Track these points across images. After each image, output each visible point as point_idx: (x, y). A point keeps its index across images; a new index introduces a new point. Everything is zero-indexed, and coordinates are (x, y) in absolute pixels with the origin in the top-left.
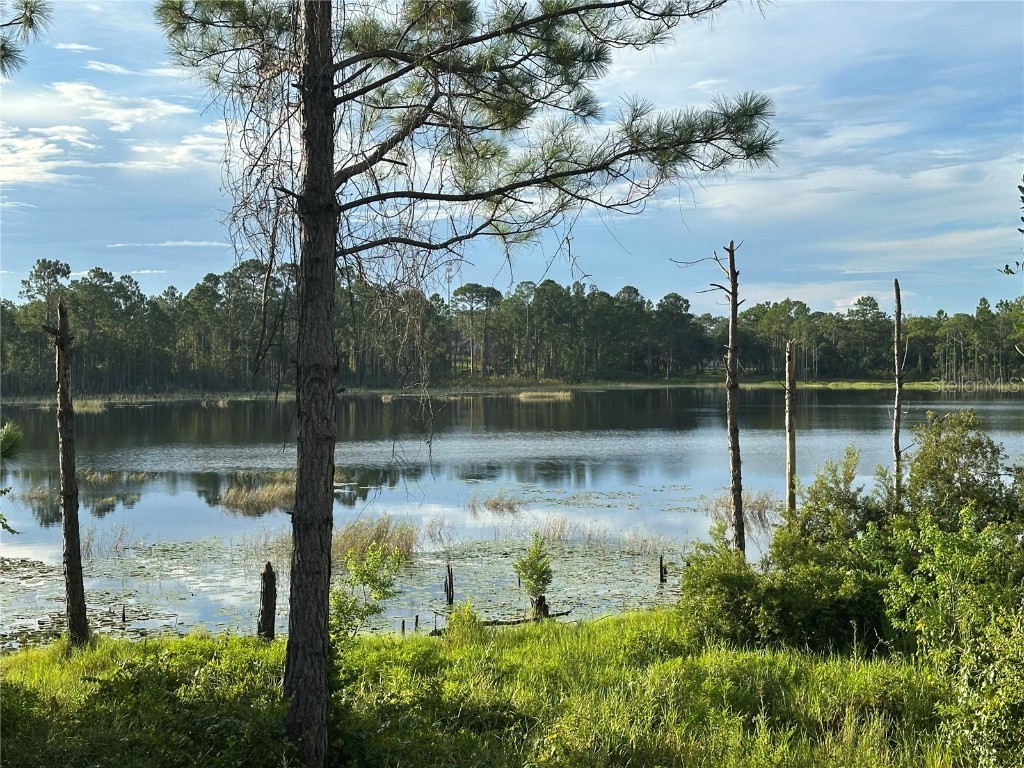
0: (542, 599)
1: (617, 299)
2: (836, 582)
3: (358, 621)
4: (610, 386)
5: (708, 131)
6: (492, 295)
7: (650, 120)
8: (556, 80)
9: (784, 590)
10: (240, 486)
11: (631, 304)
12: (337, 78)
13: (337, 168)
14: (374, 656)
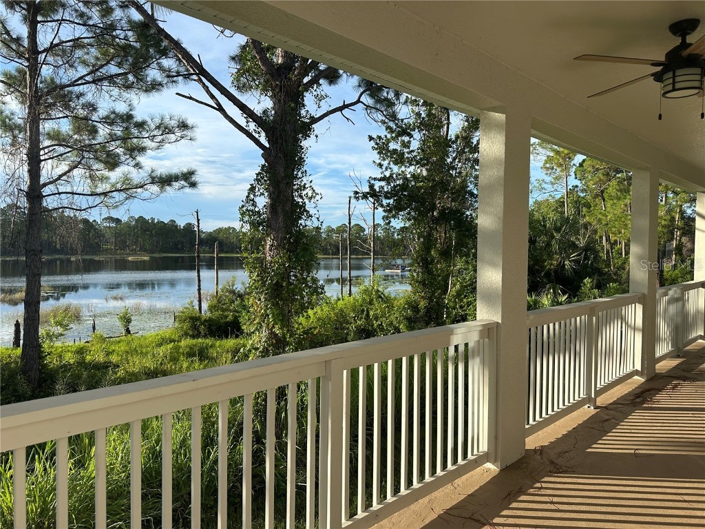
0: (128, 328)
1: (167, 224)
2: (226, 317)
3: (55, 339)
4: (164, 255)
5: (176, 178)
6: (118, 221)
7: (158, 173)
8: (128, 157)
9: (210, 319)
10: (6, 293)
11: (173, 226)
12: (42, 152)
13: (42, 182)
14: (60, 350)
